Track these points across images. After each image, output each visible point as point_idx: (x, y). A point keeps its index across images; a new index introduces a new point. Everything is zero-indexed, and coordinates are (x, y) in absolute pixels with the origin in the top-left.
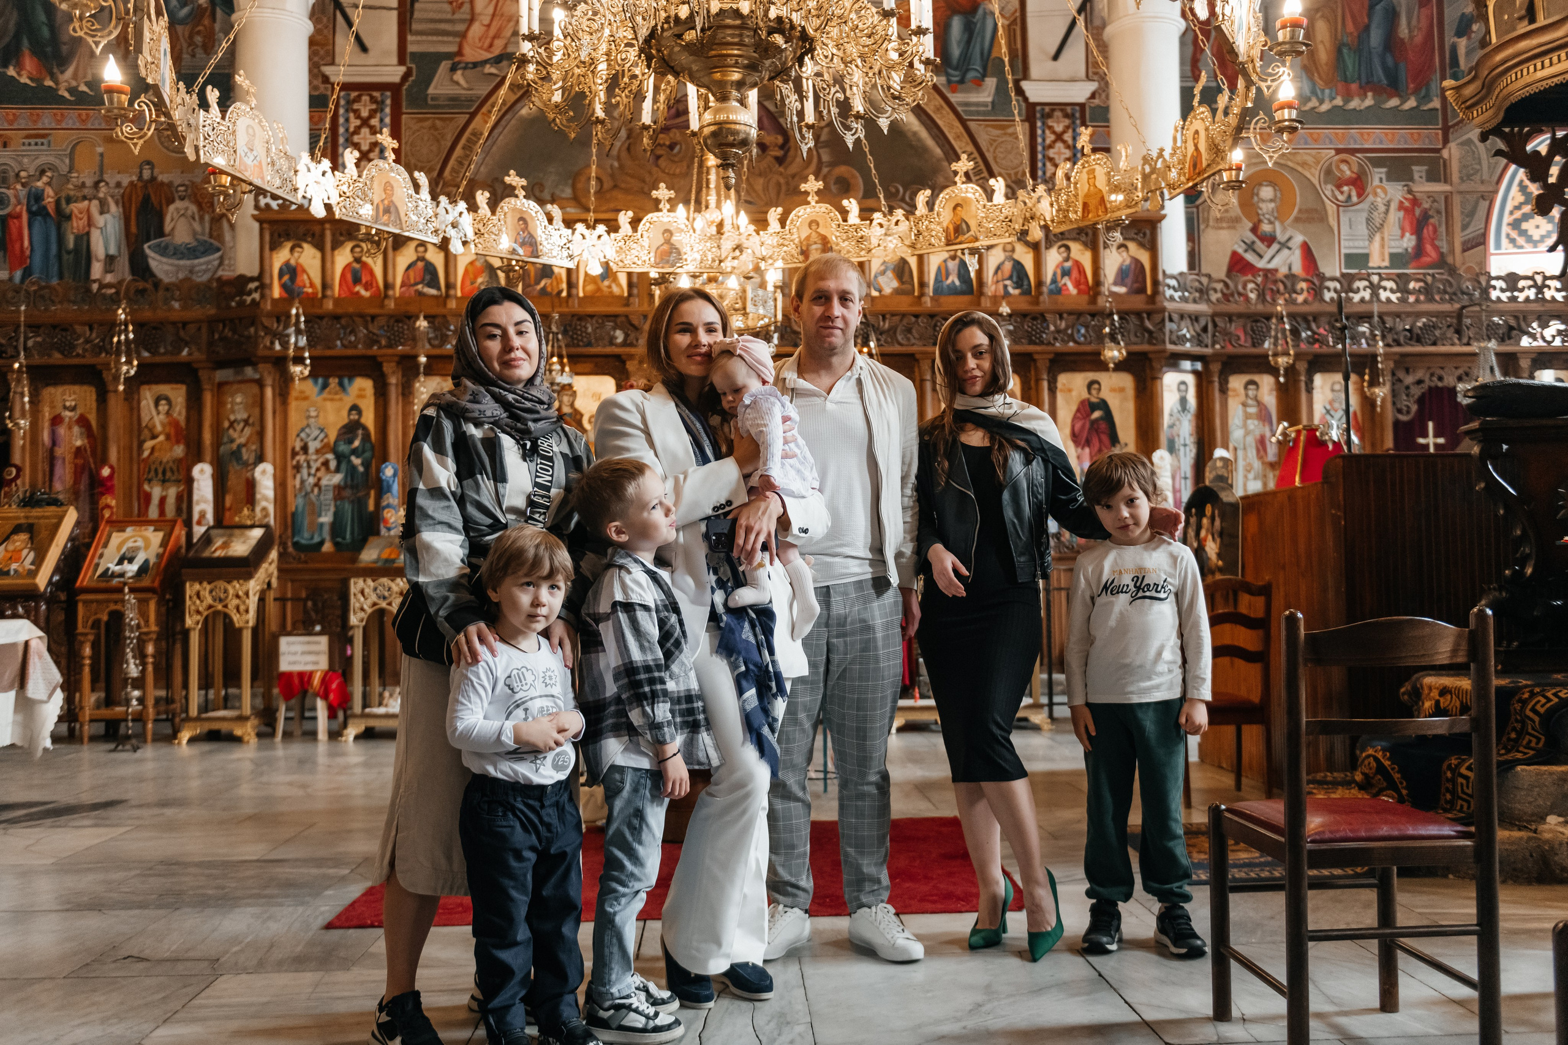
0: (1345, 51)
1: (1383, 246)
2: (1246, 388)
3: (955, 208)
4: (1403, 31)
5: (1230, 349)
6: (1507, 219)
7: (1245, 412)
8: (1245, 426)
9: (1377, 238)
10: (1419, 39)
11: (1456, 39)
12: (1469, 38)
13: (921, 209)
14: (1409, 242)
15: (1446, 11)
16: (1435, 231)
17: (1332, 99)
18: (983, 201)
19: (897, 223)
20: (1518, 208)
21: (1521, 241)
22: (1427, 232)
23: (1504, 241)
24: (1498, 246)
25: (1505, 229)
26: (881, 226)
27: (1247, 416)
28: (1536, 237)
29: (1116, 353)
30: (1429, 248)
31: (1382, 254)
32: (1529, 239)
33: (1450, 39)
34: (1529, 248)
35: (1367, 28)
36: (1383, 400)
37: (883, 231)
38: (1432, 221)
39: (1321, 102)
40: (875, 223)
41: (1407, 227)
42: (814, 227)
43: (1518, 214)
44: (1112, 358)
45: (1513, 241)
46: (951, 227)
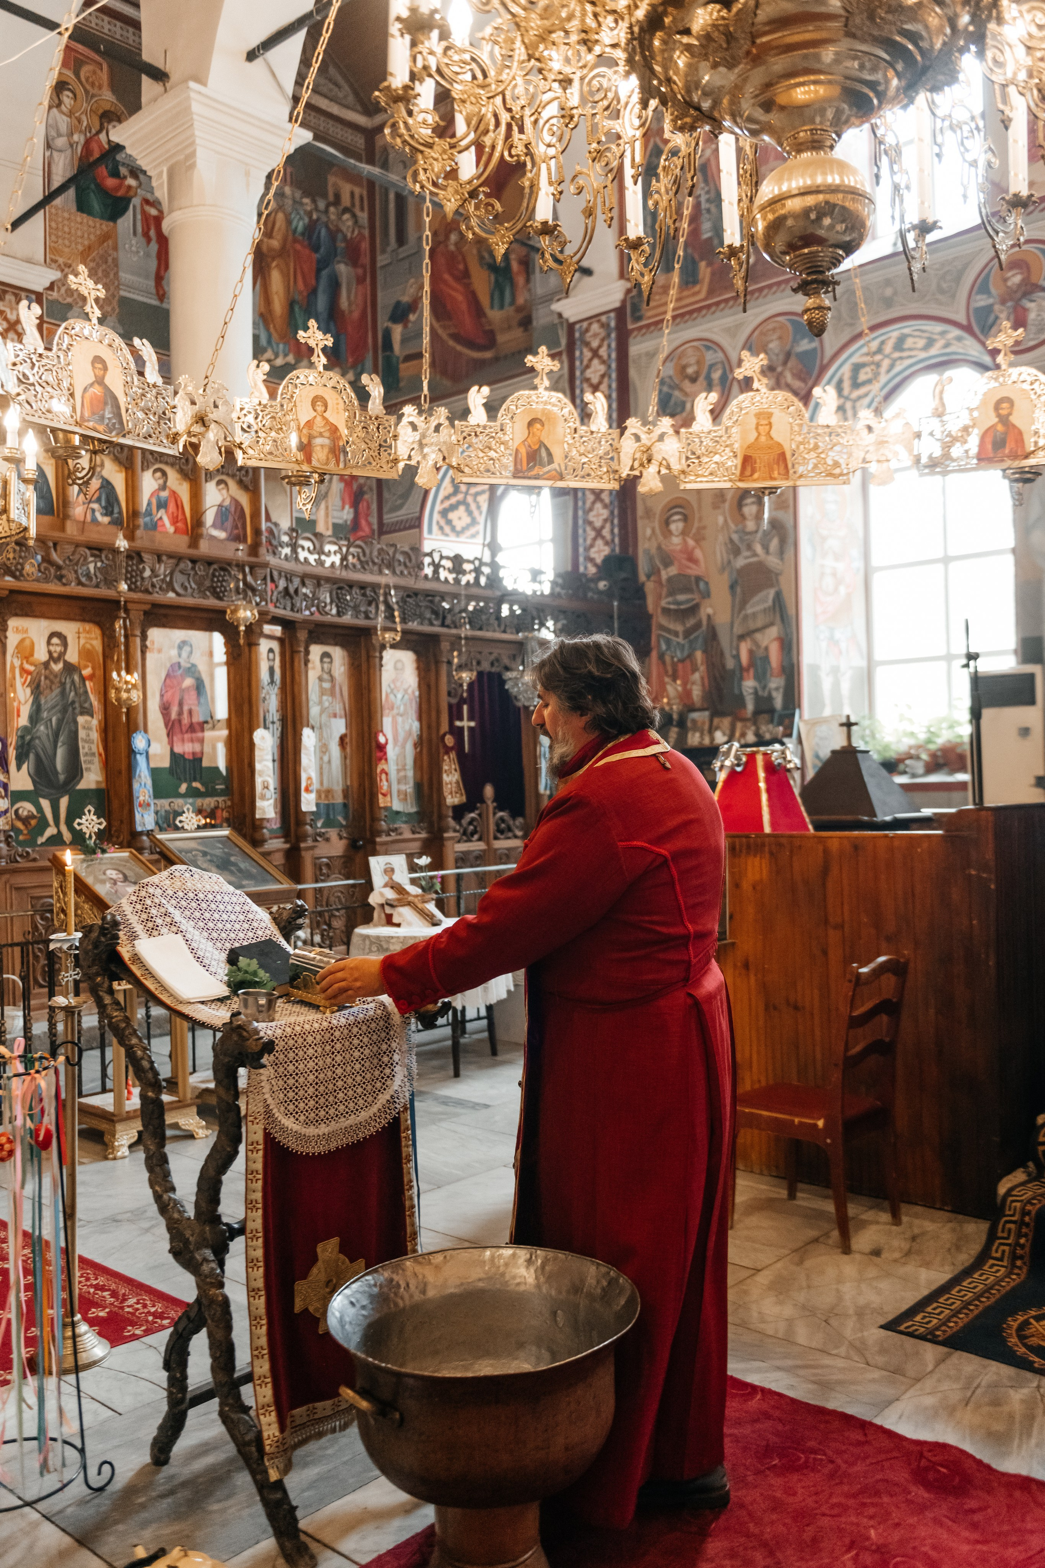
0: (297, 309)
1: (327, 515)
2: (322, 661)
3: (530, 424)
4: (344, 303)
5: (318, 617)
6: (438, 507)
7: (321, 687)
8: (320, 702)
9: (323, 506)
10: (356, 315)
11: (390, 324)
12: (405, 326)
13: (478, 415)
14: (347, 515)
15: (380, 294)
16: (368, 507)
17: (286, 355)
18: (575, 421)
19: (437, 429)
20: (447, 498)
21: (447, 529)
22: (363, 506)
23: (435, 528)
24: (430, 531)
25: (436, 516)
26: (414, 427)
27: (323, 692)
28: (458, 528)
29: (249, 614)
30: (363, 523)
31: (326, 522)
32: (453, 529)
33: (383, 322)
34: (453, 537)
35: (314, 292)
36: (471, 685)
37: (417, 436)
38: (366, 497)
39: (277, 356)
40: (405, 420)
41: (347, 500)
42: (320, 408)
43: (447, 504)
44: (246, 619)
45: (441, 528)
46: (523, 452)
